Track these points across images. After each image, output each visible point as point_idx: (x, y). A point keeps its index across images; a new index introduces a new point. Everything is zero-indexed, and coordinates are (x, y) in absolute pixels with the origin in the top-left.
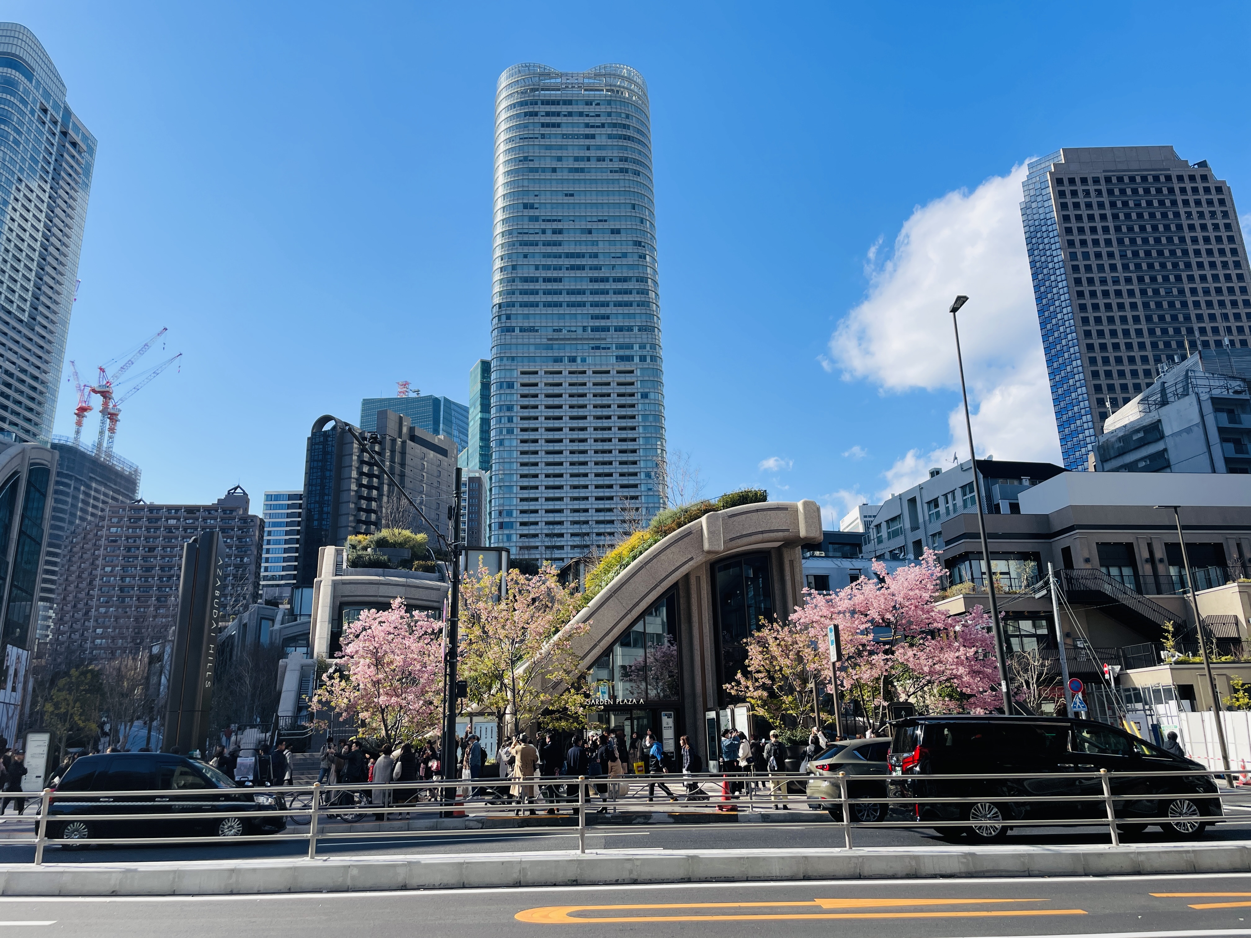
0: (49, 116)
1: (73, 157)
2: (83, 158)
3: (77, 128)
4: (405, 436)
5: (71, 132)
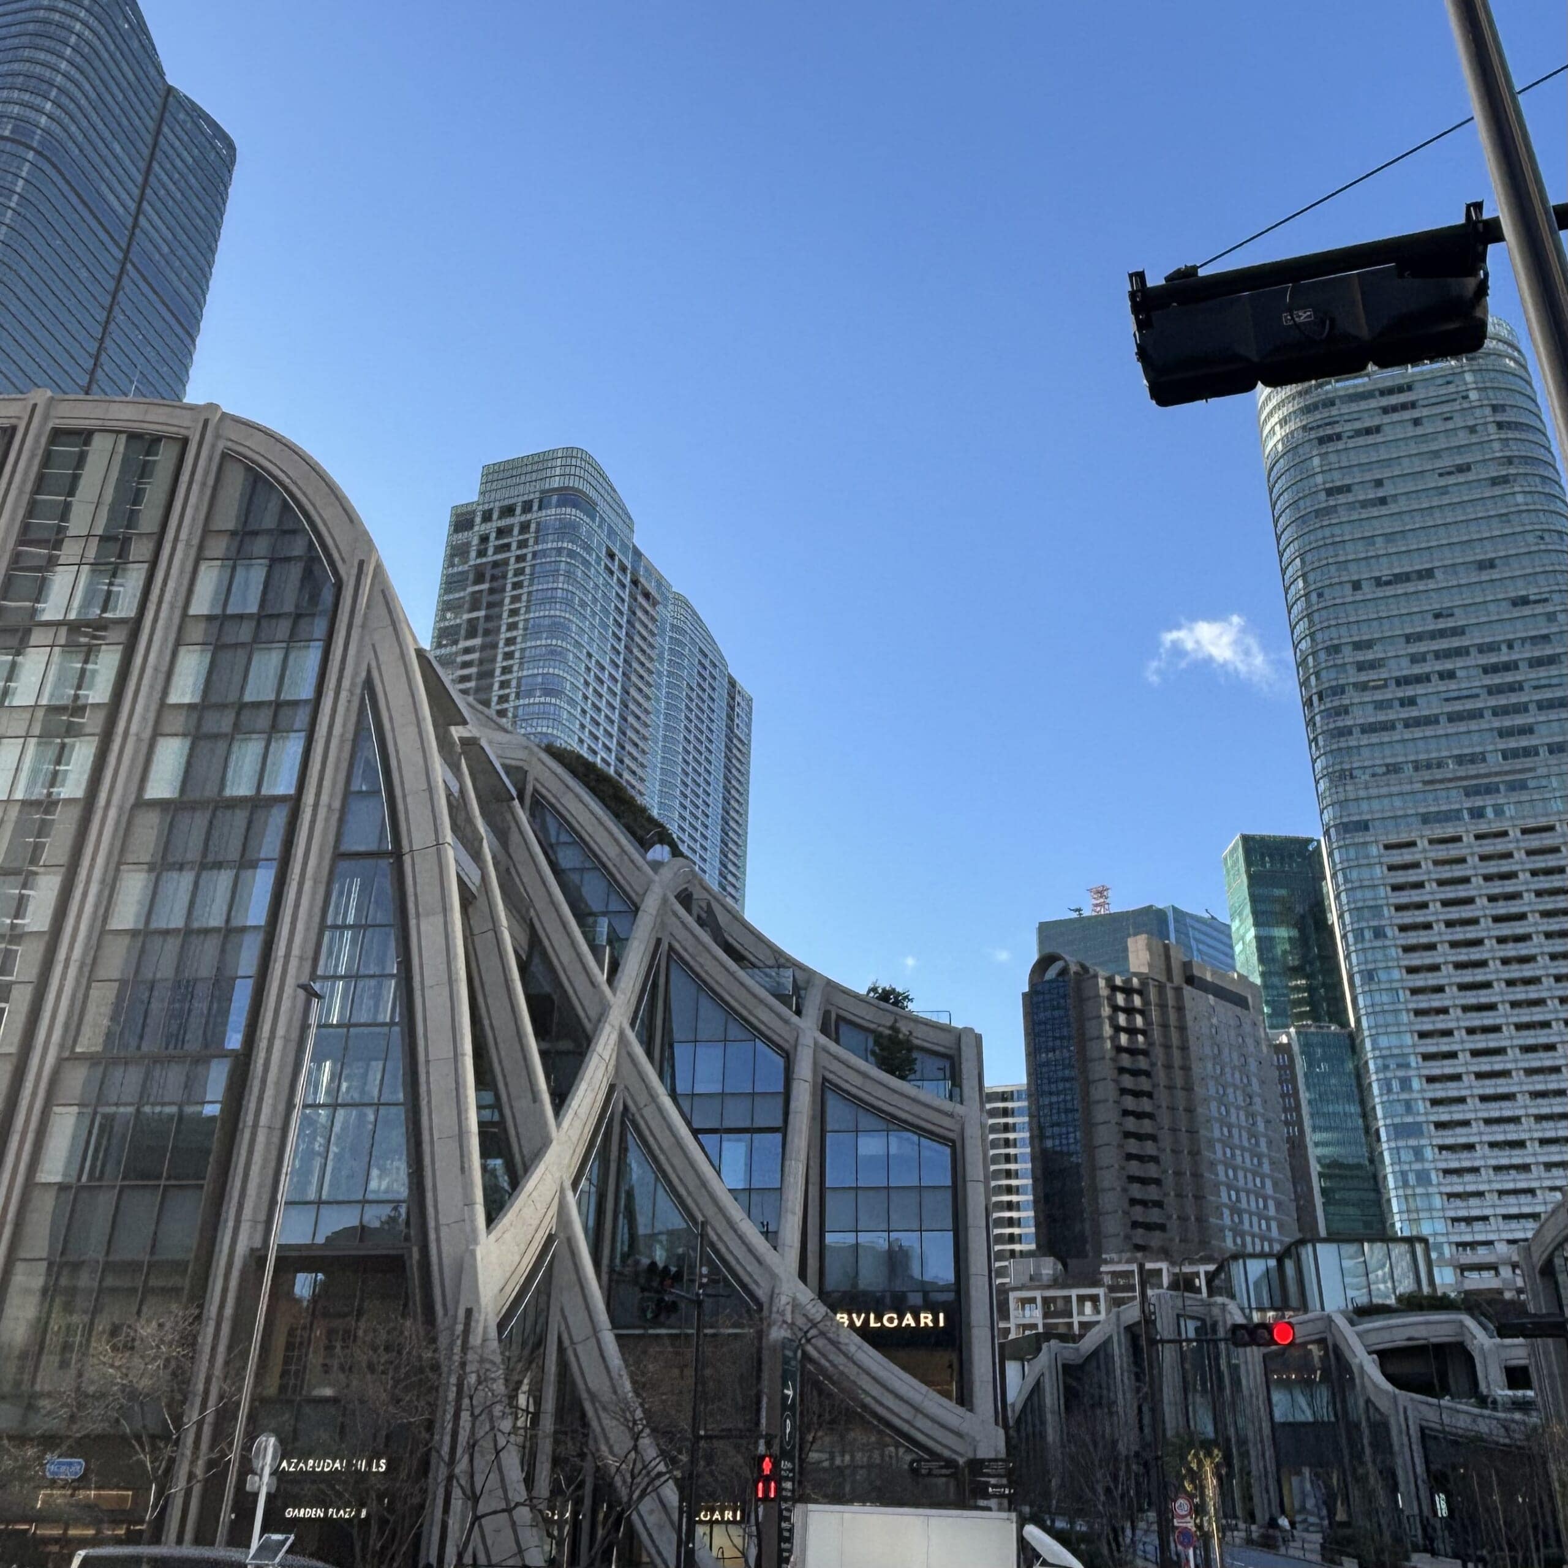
0: (616, 563)
1: (647, 612)
2: (657, 611)
3: (648, 574)
4: (1178, 978)
5: (642, 580)
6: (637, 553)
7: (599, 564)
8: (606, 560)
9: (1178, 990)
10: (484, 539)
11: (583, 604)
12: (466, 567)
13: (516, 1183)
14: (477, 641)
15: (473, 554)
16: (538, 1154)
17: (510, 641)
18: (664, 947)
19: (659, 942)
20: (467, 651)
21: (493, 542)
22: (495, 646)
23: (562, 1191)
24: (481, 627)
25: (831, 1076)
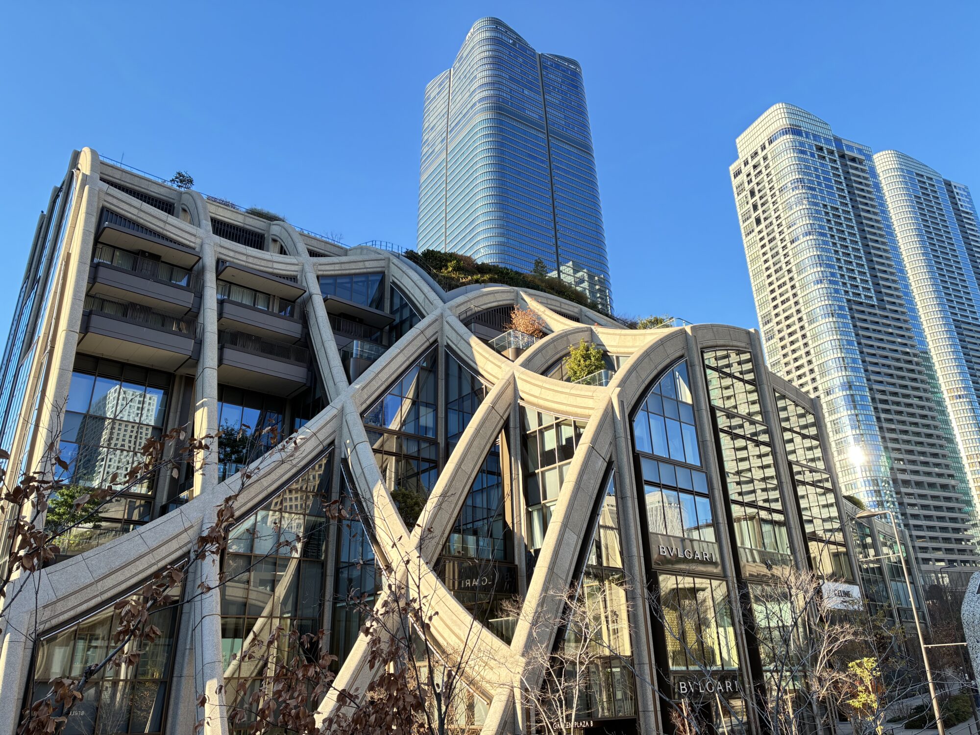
0: (825, 151)
1: (857, 169)
2: (865, 165)
3: (850, 148)
5: (847, 152)
6: (838, 141)
7: (814, 157)
8: (816, 153)
10: (749, 174)
14: (763, 226)
15: (746, 184)
17: (778, 218)
21: (753, 174)
22: (772, 224)
24: (762, 218)
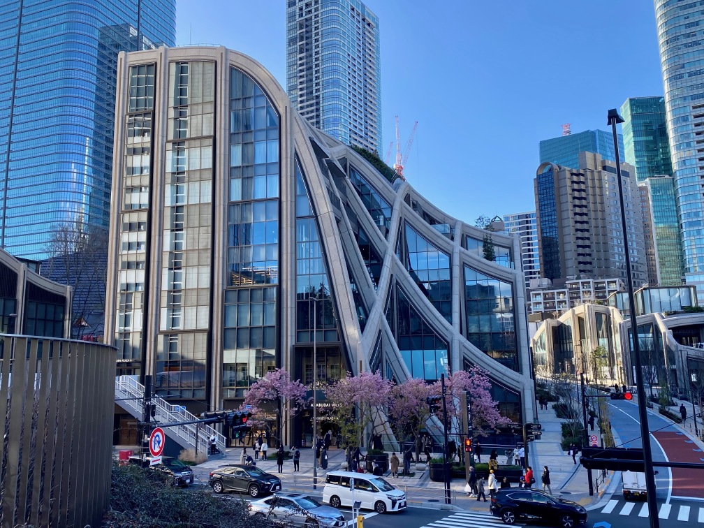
0: (355, 12)
1: (370, 32)
2: (374, 32)
3: (369, 14)
4: (600, 168)
5: (367, 18)
6: (363, 6)
7: (348, 14)
8: (351, 12)
9: (600, 172)
10: (301, 9)
11: (344, 33)
12: (295, 22)
13: (367, 316)
14: (304, 54)
15: (297, 16)
16: (372, 305)
17: (317, 53)
18: (403, 220)
19: (401, 218)
20: (301, 59)
21: (305, 10)
22: (311, 56)
23: (381, 316)
24: (305, 48)
25: (466, 262)
